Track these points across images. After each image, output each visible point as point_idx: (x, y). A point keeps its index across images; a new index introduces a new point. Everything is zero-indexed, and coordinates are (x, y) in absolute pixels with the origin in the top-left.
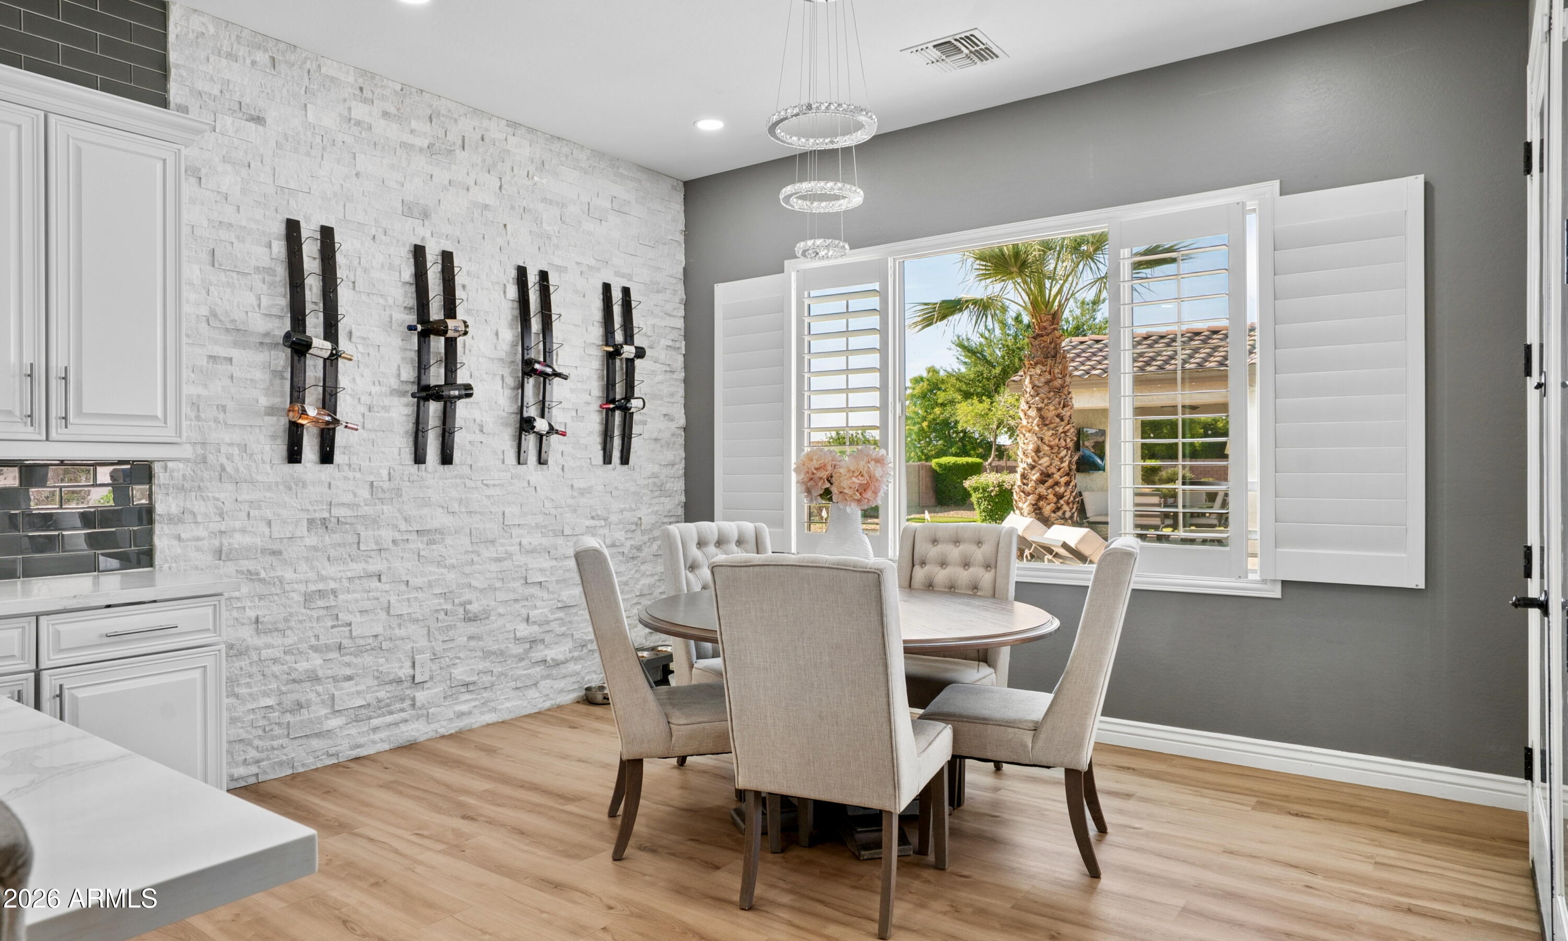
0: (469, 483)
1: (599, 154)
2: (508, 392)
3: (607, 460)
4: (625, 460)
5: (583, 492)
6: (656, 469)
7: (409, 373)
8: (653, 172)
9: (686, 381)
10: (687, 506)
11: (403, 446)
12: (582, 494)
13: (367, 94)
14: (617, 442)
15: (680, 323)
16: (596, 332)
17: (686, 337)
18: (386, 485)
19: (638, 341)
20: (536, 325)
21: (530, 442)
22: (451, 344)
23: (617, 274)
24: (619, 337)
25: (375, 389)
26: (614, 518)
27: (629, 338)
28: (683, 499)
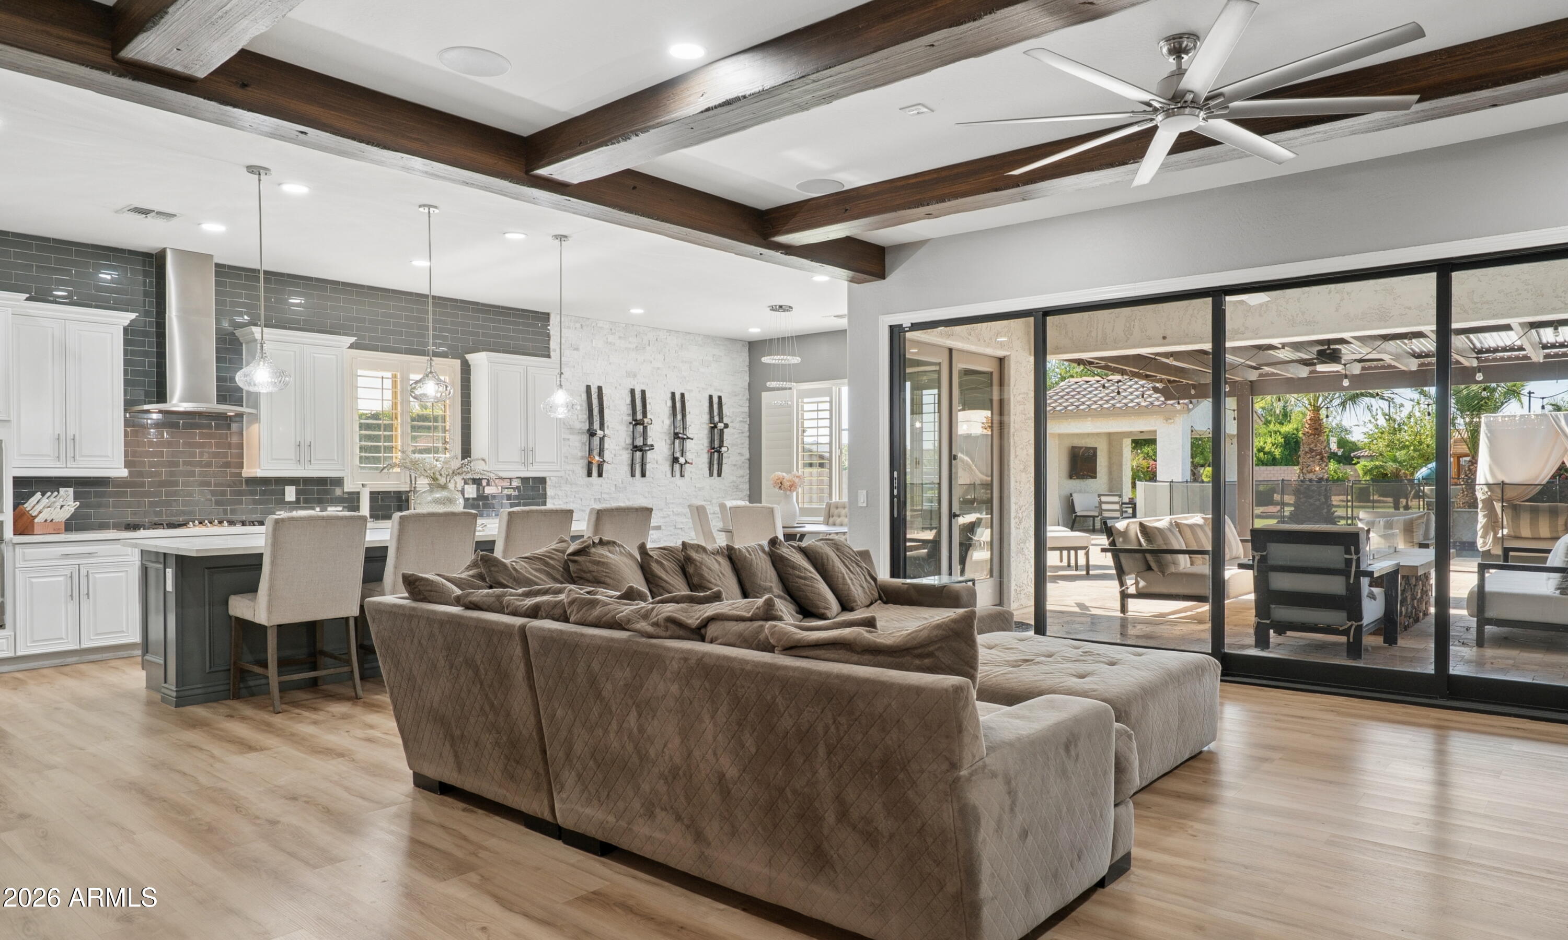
0: (652, 485)
1: (707, 337)
2: (668, 446)
3: (711, 475)
4: (719, 475)
5: (700, 489)
6: (735, 479)
7: (629, 441)
8: (733, 340)
9: (749, 437)
10: (750, 496)
11: (626, 469)
12: (699, 490)
13: (613, 331)
14: (716, 467)
15: (747, 410)
16: (706, 417)
17: (750, 416)
18: (621, 485)
19: (725, 420)
20: (679, 417)
21: (677, 467)
22: (645, 428)
23: (715, 390)
24: (716, 419)
25: (617, 448)
26: (714, 501)
27: (721, 420)
28: (748, 493)
